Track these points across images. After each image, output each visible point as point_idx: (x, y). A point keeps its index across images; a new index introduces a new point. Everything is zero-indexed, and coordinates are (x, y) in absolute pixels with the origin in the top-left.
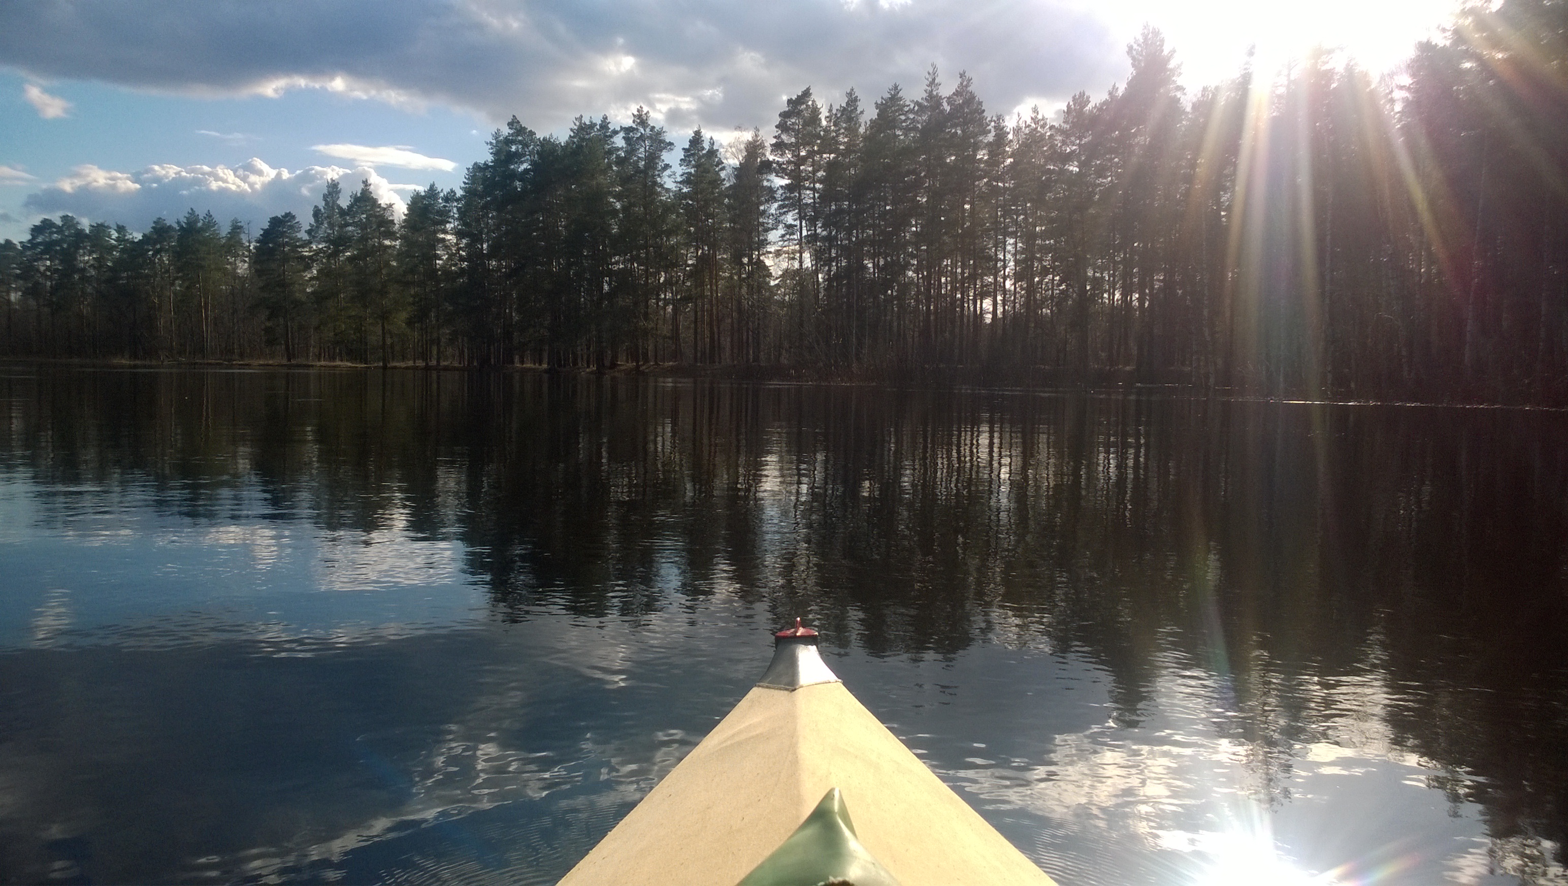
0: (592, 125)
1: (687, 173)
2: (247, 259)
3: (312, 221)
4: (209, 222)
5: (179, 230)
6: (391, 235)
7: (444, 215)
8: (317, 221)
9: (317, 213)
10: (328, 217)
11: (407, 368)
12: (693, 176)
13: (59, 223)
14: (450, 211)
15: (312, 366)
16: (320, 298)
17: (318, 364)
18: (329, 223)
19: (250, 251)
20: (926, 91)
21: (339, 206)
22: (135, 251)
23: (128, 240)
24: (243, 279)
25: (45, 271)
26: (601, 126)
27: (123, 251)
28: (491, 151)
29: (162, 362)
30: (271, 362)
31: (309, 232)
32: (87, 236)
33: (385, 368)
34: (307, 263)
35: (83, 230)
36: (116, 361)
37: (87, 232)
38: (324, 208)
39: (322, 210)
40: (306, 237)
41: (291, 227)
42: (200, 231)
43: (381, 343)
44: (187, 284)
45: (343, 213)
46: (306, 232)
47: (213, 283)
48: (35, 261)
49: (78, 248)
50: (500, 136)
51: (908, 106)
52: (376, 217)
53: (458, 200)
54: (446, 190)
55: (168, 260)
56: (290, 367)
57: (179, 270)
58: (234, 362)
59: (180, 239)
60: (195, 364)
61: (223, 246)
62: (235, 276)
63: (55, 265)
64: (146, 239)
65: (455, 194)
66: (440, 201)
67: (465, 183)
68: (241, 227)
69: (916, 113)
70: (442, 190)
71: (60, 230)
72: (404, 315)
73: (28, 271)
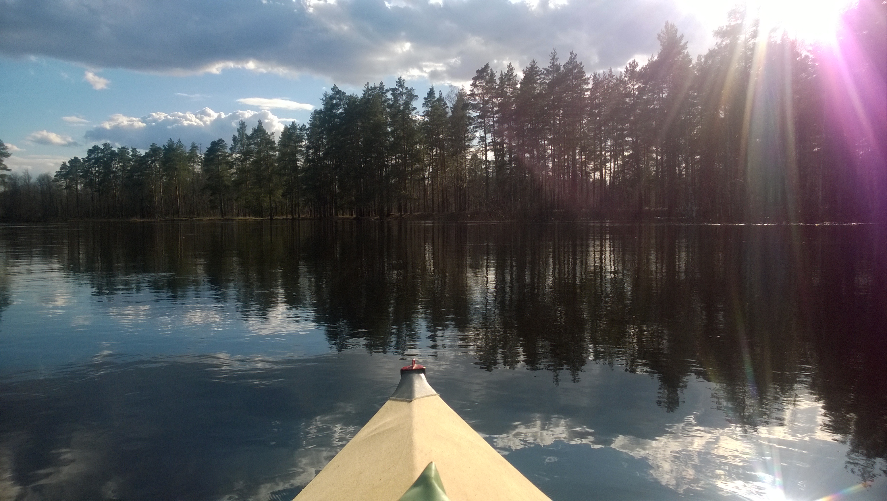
0: (375, 88)
1: (426, 111)
2: (200, 164)
3: (232, 143)
4: (179, 145)
5: (164, 150)
6: (273, 149)
7: (300, 139)
8: (234, 143)
9: (235, 139)
10: (240, 140)
11: (283, 219)
12: (430, 112)
13: (102, 147)
14: (303, 136)
15: (234, 220)
16: (237, 184)
17: (237, 218)
18: (241, 144)
19: (201, 159)
20: (550, 63)
21: (246, 135)
22: (142, 161)
23: (138, 155)
24: (198, 175)
25: (95, 173)
26: (380, 88)
27: (135, 162)
28: (323, 103)
29: (157, 220)
30: (213, 218)
31: (231, 149)
32: (117, 154)
33: (271, 219)
34: (231, 165)
35: (114, 151)
36: (133, 220)
37: (117, 152)
38: (238, 136)
39: (237, 137)
40: (230, 151)
41: (222, 146)
42: (174, 150)
43: (269, 207)
44: (168, 178)
45: (248, 138)
46: (229, 149)
47: (182, 177)
48: (90, 168)
49: (112, 160)
50: (327, 95)
51: (541, 71)
52: (265, 140)
53: (307, 130)
54: (301, 125)
55: (158, 165)
56: (223, 220)
57: (165, 171)
58: (194, 219)
59: (165, 154)
60: (174, 220)
61: (188, 157)
62: (194, 173)
63: (100, 170)
64: (147, 155)
65: (306, 126)
66: (298, 130)
67: (310, 121)
68: (196, 147)
69: (545, 75)
70: (299, 125)
71: (102, 151)
72: (280, 191)
73: (87, 173)
